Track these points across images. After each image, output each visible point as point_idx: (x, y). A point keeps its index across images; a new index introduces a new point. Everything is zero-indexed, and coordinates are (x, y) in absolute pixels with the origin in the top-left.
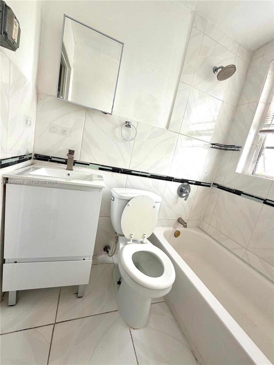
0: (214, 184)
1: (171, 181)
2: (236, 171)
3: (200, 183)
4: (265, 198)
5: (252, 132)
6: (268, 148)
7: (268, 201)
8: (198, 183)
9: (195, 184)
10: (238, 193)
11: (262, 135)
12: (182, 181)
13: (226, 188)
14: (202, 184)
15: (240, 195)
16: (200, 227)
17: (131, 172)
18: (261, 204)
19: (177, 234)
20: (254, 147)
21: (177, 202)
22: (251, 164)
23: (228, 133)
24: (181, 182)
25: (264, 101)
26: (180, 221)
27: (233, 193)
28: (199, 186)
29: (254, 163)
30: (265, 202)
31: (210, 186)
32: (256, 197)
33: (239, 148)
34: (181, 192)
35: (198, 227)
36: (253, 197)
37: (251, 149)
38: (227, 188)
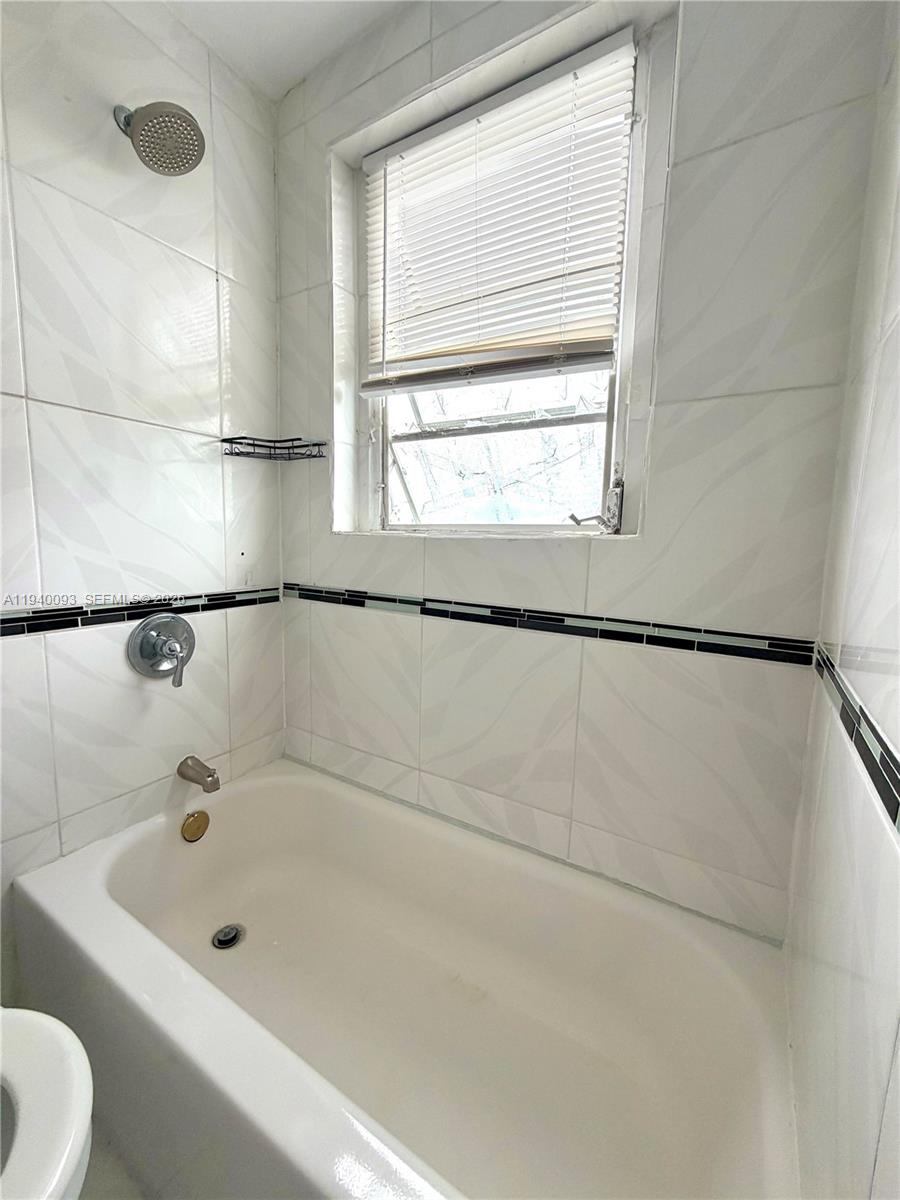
0: (288, 587)
1: (74, 624)
2: (336, 528)
3: (231, 596)
4: (419, 596)
5: (343, 387)
6: (397, 438)
7: (429, 605)
8: (219, 602)
9: (205, 608)
10: (356, 599)
11: (374, 397)
12: (138, 611)
13: (321, 592)
14: (239, 598)
15: (362, 604)
16: (287, 752)
18: (415, 620)
19: (194, 828)
20: (363, 441)
21: (145, 706)
22: (370, 496)
23: (279, 397)
24: (131, 617)
25: (350, 286)
26: (194, 773)
27: (346, 602)
28: (230, 611)
29: (376, 491)
30: (427, 608)
31: (276, 599)
32: (402, 601)
33: (323, 448)
34: (146, 657)
35: (284, 756)
36: (393, 600)
37: (359, 449)
38: (326, 592)
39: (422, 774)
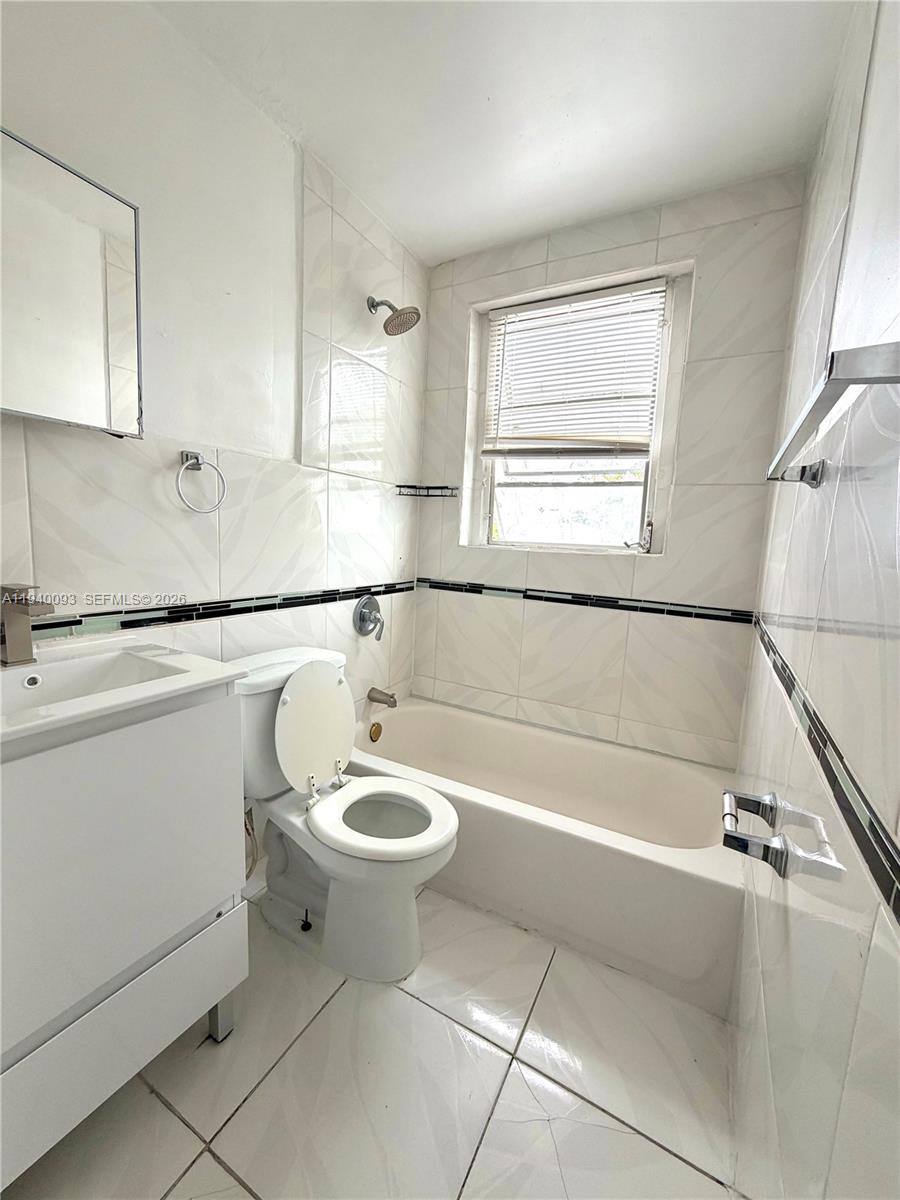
0: (419, 580)
1: (335, 600)
2: (461, 543)
3: (393, 585)
4: (523, 587)
5: (469, 452)
6: (499, 485)
7: (529, 593)
8: (390, 589)
9: (385, 593)
10: (476, 589)
11: (487, 460)
12: (358, 593)
13: (448, 584)
14: (398, 587)
15: (480, 592)
16: (414, 692)
17: (229, 606)
18: (520, 602)
19: (375, 734)
20: (478, 485)
21: (358, 651)
22: (481, 522)
23: (422, 456)
24: (357, 597)
25: (475, 388)
26: (374, 697)
27: (467, 591)
28: (394, 595)
29: (485, 519)
30: (527, 595)
31: (412, 588)
32: (509, 590)
33: (455, 492)
34: (362, 622)
35: (411, 695)
36: (504, 590)
37: (474, 490)
38: (451, 584)
39: (520, 700)
